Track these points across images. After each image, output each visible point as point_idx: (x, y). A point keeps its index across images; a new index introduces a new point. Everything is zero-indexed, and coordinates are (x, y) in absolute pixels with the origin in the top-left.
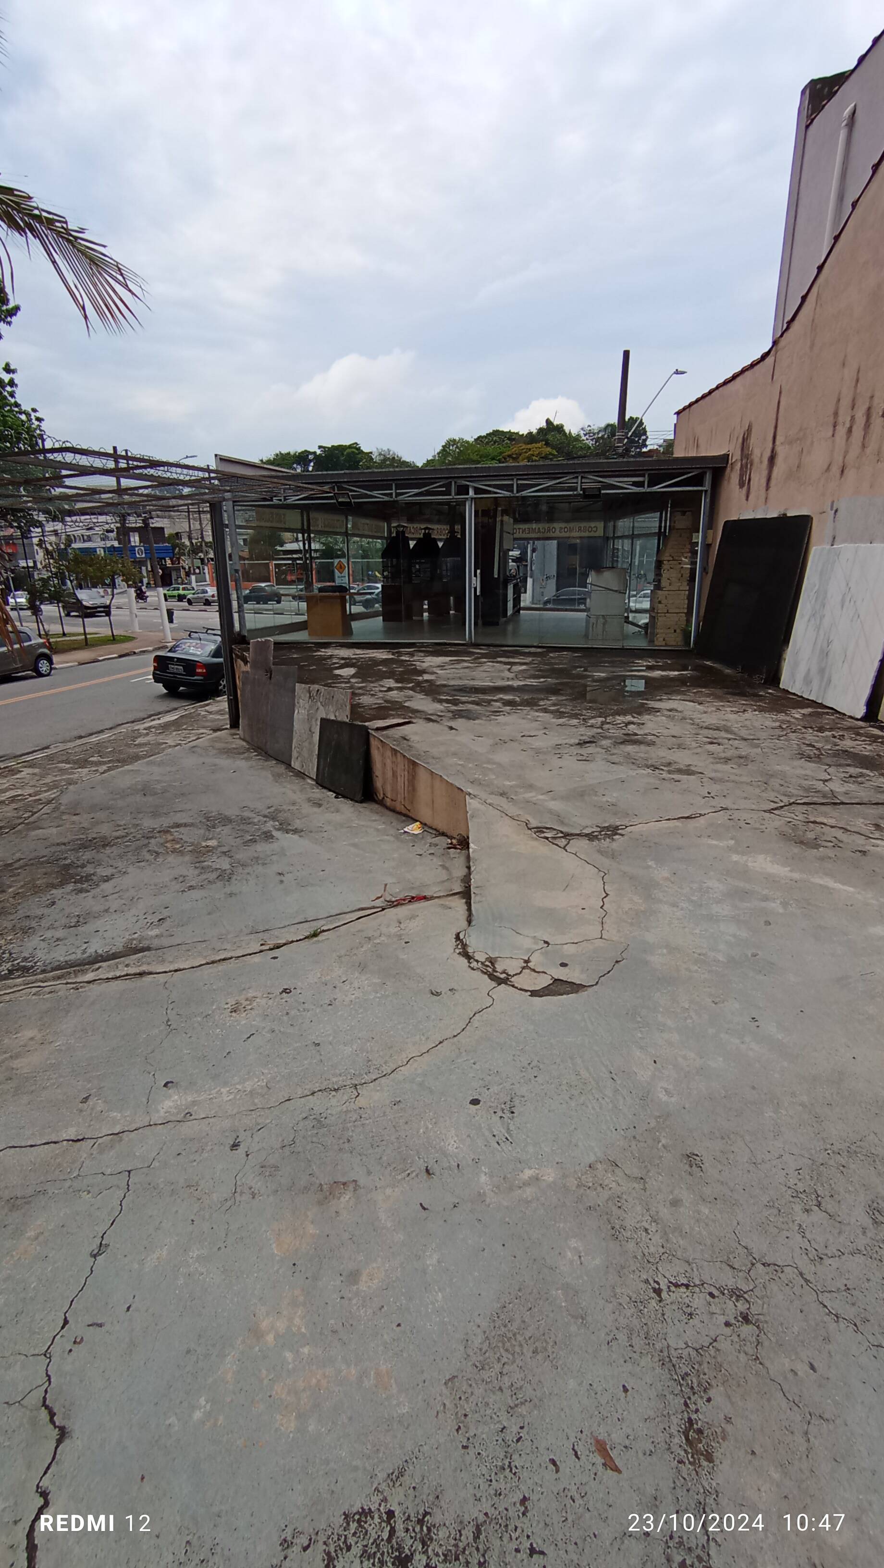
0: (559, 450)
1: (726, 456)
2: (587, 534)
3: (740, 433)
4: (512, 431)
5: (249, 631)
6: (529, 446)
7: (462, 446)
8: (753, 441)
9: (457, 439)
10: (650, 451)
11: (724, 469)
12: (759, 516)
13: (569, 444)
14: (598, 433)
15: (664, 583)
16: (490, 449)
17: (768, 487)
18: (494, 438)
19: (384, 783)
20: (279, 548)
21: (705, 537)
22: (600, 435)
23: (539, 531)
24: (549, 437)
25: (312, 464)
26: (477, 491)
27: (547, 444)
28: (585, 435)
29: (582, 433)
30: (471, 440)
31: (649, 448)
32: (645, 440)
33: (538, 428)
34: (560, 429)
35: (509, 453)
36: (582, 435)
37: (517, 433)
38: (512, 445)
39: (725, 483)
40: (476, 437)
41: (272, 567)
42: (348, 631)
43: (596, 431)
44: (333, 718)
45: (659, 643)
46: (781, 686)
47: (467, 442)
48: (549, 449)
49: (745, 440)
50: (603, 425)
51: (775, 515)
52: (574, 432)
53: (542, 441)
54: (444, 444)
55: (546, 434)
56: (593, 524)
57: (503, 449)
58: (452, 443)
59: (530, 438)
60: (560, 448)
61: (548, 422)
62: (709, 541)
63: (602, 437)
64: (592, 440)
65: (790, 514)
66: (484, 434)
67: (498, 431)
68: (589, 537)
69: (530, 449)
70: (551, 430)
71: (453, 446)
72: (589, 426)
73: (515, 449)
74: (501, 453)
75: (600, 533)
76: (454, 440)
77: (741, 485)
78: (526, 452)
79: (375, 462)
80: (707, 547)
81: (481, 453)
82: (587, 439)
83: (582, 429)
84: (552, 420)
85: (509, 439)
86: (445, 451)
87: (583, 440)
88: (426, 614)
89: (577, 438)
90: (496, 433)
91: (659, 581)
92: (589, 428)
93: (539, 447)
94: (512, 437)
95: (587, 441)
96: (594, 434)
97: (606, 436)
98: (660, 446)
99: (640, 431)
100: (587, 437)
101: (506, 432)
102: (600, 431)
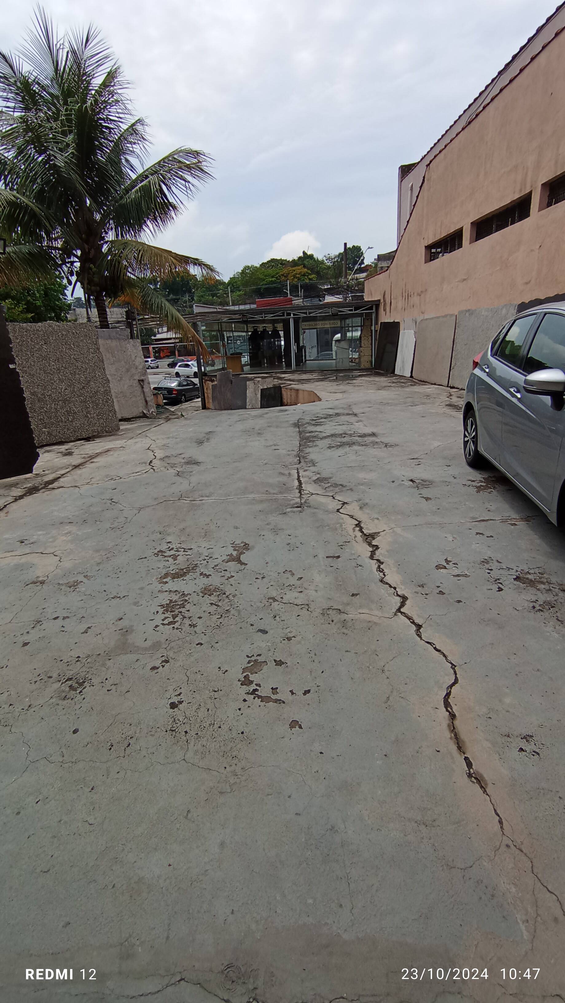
0: (312, 270)
1: (379, 300)
2: (333, 326)
3: (383, 293)
4: (282, 259)
5: (208, 371)
6: (294, 268)
7: (253, 269)
8: (386, 296)
9: (250, 266)
10: (367, 265)
11: (379, 304)
12: (389, 321)
13: (317, 267)
14: (334, 258)
15: (362, 345)
16: (270, 271)
17: (390, 312)
18: (272, 264)
19: (287, 399)
20: (153, 338)
21: (375, 328)
22: (336, 260)
23: (312, 326)
24: (305, 262)
25: (159, 284)
26: (294, 315)
27: (304, 267)
28: (327, 260)
29: (325, 259)
30: (258, 266)
31: (365, 264)
32: (363, 260)
33: (298, 256)
34: (311, 257)
35: (282, 273)
36: (325, 260)
37: (286, 260)
38: (283, 268)
39: (380, 309)
40: (261, 263)
41: (151, 349)
42: (243, 370)
43: (333, 257)
44: (266, 387)
45: (362, 367)
46: (395, 373)
47: (256, 267)
48: (306, 270)
49: (384, 295)
50: (337, 254)
51: (392, 321)
52: (320, 258)
53: (301, 265)
54: (242, 269)
55: (303, 261)
56: (335, 321)
57: (278, 271)
58: (247, 268)
59: (294, 263)
60: (312, 269)
61: (304, 253)
62: (377, 329)
63: (337, 261)
64: (331, 263)
65: (396, 321)
66: (265, 261)
67: (274, 259)
68: (333, 327)
69: (294, 271)
70: (306, 258)
71: (248, 270)
72: (329, 254)
73: (285, 271)
74: (277, 273)
75: (339, 325)
76: (248, 266)
77: (384, 311)
78: (292, 272)
79: (200, 281)
80: (376, 331)
81: (265, 274)
82: (328, 262)
83: (325, 256)
84: (306, 252)
85: (281, 264)
86: (243, 272)
87: (326, 263)
88: (266, 365)
89: (322, 262)
90: (273, 260)
91: (361, 344)
92: (329, 256)
93: (299, 269)
94: (282, 263)
95: (328, 264)
96: (332, 259)
97: (339, 260)
98: (372, 263)
99: (359, 254)
100: (328, 261)
101: (279, 260)
102: (335, 257)
